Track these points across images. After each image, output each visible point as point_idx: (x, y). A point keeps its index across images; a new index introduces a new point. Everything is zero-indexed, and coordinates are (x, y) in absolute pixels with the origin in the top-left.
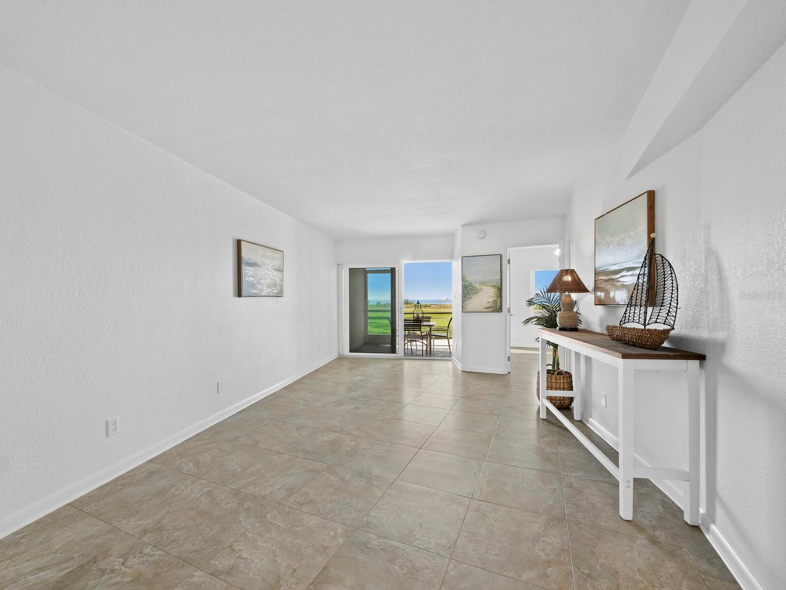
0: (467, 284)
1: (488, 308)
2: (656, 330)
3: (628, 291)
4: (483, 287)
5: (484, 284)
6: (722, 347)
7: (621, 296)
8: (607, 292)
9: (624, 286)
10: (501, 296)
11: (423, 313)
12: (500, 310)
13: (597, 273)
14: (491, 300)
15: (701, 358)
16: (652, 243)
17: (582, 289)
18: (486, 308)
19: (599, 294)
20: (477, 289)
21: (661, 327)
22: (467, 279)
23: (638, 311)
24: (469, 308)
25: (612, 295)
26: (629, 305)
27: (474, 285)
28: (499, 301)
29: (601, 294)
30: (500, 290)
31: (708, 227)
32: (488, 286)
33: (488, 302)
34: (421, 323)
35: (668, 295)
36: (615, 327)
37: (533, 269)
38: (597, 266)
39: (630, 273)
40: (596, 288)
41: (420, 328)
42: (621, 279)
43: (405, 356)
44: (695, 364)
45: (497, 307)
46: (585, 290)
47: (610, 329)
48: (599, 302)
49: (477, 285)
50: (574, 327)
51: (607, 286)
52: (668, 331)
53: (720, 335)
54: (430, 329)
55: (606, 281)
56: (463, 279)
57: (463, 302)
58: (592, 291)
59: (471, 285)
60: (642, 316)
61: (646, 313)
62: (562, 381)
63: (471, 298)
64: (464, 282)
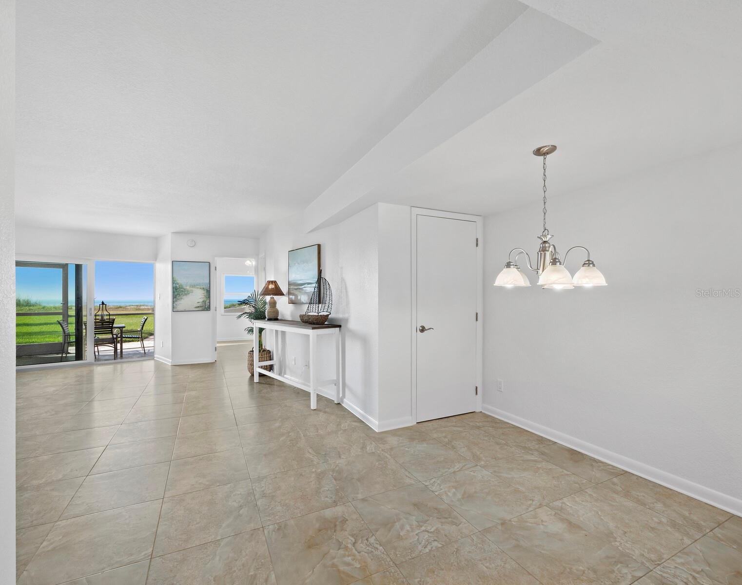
0: (177, 286)
1: (198, 307)
2: (323, 315)
3: (308, 295)
4: (194, 289)
5: (194, 286)
6: (346, 320)
7: (304, 298)
8: (296, 296)
9: (306, 293)
10: (209, 297)
11: (110, 315)
12: (208, 308)
13: (289, 284)
14: (201, 300)
15: (340, 326)
16: (320, 272)
17: (281, 293)
18: (196, 307)
19: (291, 296)
20: (188, 291)
21: (325, 314)
22: (178, 282)
23: (315, 306)
24: (179, 308)
25: (299, 298)
26: (310, 303)
27: (185, 287)
28: (208, 301)
29: (293, 297)
30: (208, 292)
31: (342, 268)
32: (198, 288)
33: (198, 302)
34: (113, 325)
35: (328, 298)
36: (304, 315)
37: (223, 274)
38: (290, 280)
39: (309, 286)
40: (289, 293)
41: (112, 331)
42: (304, 289)
43: (95, 361)
44: (338, 329)
45: (206, 307)
46: (282, 294)
47: (301, 316)
48: (292, 302)
49: (188, 287)
50: (275, 318)
51: (296, 292)
52: (328, 315)
53: (346, 316)
54: (121, 331)
55: (295, 289)
56: (174, 281)
57: (173, 302)
58: (286, 294)
59: (181, 287)
60: (317, 309)
61: (318, 307)
62: (266, 356)
63: (181, 298)
64: (174, 284)
